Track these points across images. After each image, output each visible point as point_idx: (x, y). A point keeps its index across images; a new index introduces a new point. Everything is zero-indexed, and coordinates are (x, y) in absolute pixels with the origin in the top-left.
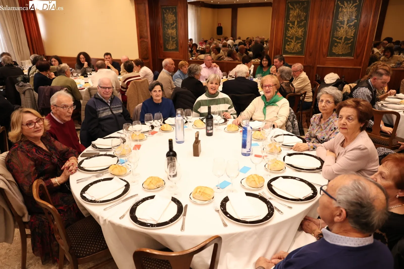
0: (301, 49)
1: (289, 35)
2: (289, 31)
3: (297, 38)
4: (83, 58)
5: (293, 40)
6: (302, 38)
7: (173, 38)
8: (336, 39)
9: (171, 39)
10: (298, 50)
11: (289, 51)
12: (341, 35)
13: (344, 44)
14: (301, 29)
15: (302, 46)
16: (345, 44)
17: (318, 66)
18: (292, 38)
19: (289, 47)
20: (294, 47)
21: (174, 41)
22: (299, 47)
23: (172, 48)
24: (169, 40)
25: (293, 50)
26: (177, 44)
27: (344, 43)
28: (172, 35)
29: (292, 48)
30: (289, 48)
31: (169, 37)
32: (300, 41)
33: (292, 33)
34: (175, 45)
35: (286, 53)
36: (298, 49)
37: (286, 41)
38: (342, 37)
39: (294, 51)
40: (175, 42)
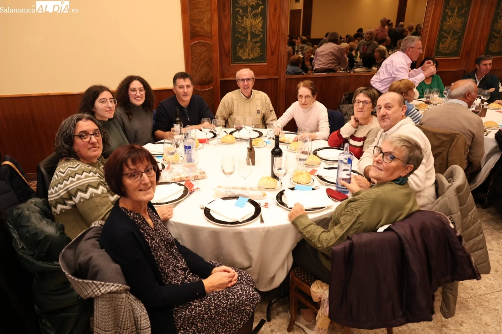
0: (457, 48)
1: (445, 28)
2: (446, 22)
3: (455, 33)
5: (449, 35)
6: (460, 32)
7: (254, 35)
8: (494, 33)
9: (249, 38)
10: (453, 50)
11: (443, 52)
14: (460, 19)
15: (459, 44)
18: (449, 33)
19: (443, 45)
20: (450, 45)
21: (256, 43)
22: (455, 45)
23: (251, 56)
24: (245, 41)
25: (448, 50)
26: (263, 48)
28: (253, 30)
29: (447, 46)
30: (444, 47)
31: (246, 36)
32: (457, 37)
33: (449, 25)
34: (258, 50)
36: (453, 48)
37: (441, 38)
39: (448, 52)
40: (259, 44)
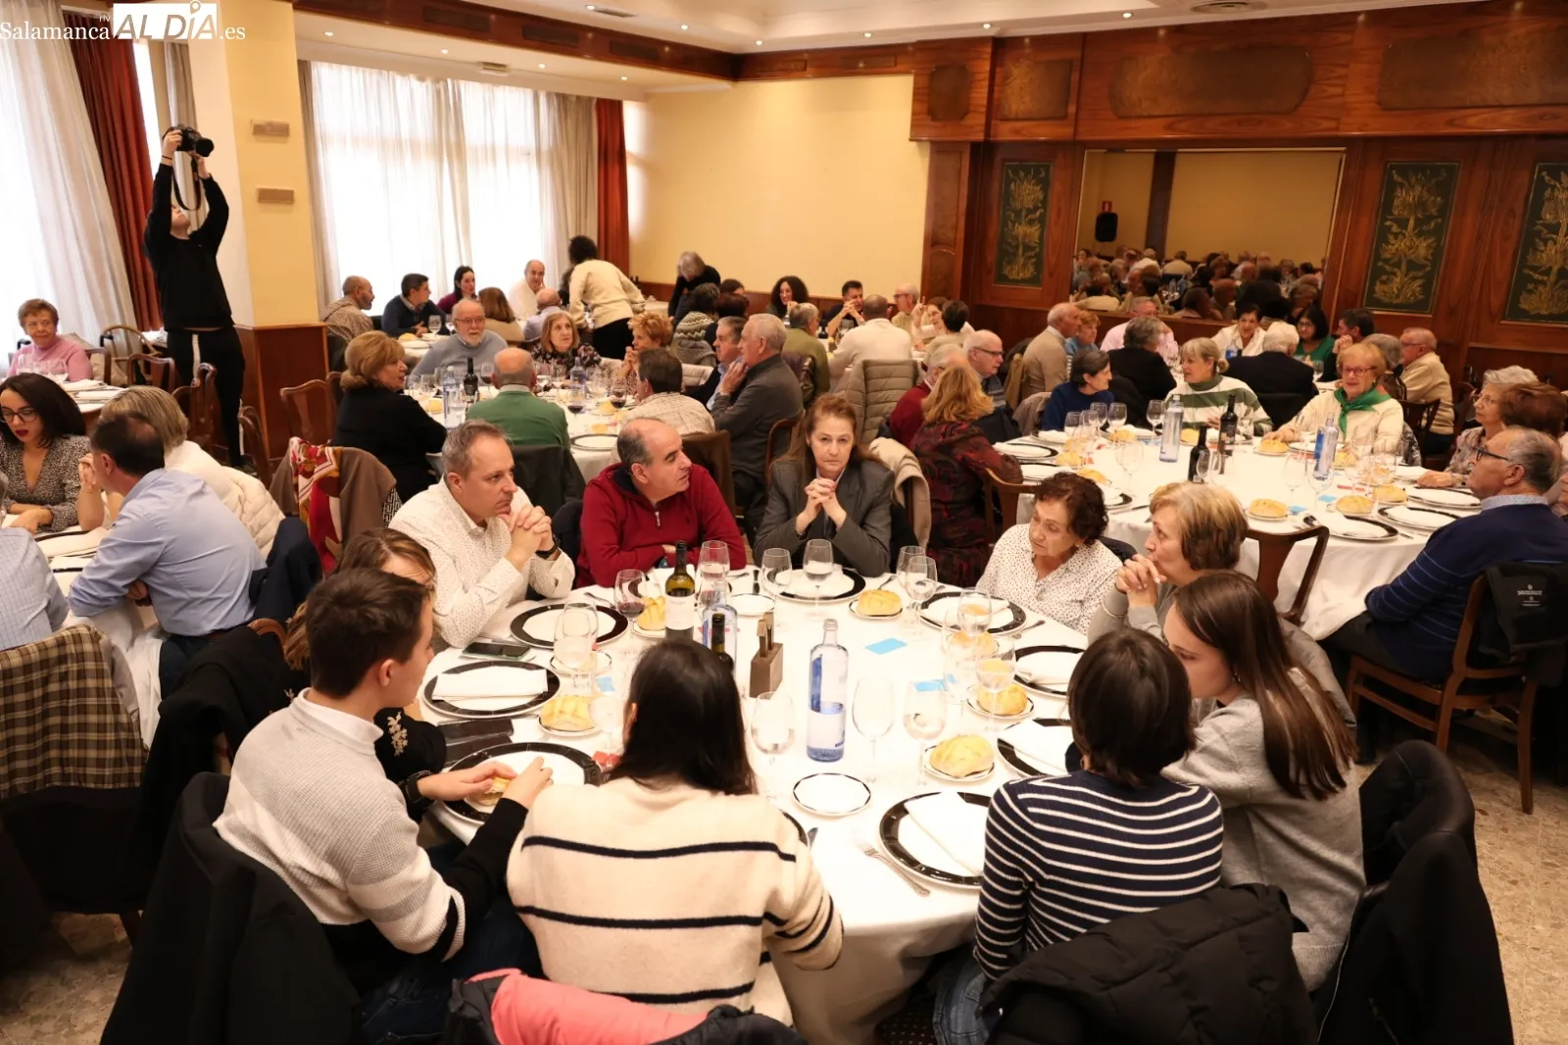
0: (1422, 297)
1: (1387, 255)
2: (1388, 243)
3: (1412, 266)
4: (787, 291)
5: (1399, 268)
6: (1427, 265)
7: (1027, 248)
8: (1531, 273)
9: (1021, 251)
10: (1412, 298)
11: (1386, 300)
14: (1425, 240)
15: (1426, 288)
17: (1473, 344)
18: (1398, 265)
19: (1385, 288)
20: (1403, 287)
21: (1030, 257)
22: (1418, 289)
23: (1021, 275)
24: (1015, 254)
25: (1398, 296)
26: (1038, 266)
28: (1027, 241)
29: (1395, 290)
30: (1386, 290)
31: (1017, 248)
32: (1421, 274)
33: (1397, 250)
34: (1032, 269)
35: (1379, 304)
36: (1413, 294)
37: (1378, 271)
39: (1399, 301)
40: (1033, 260)
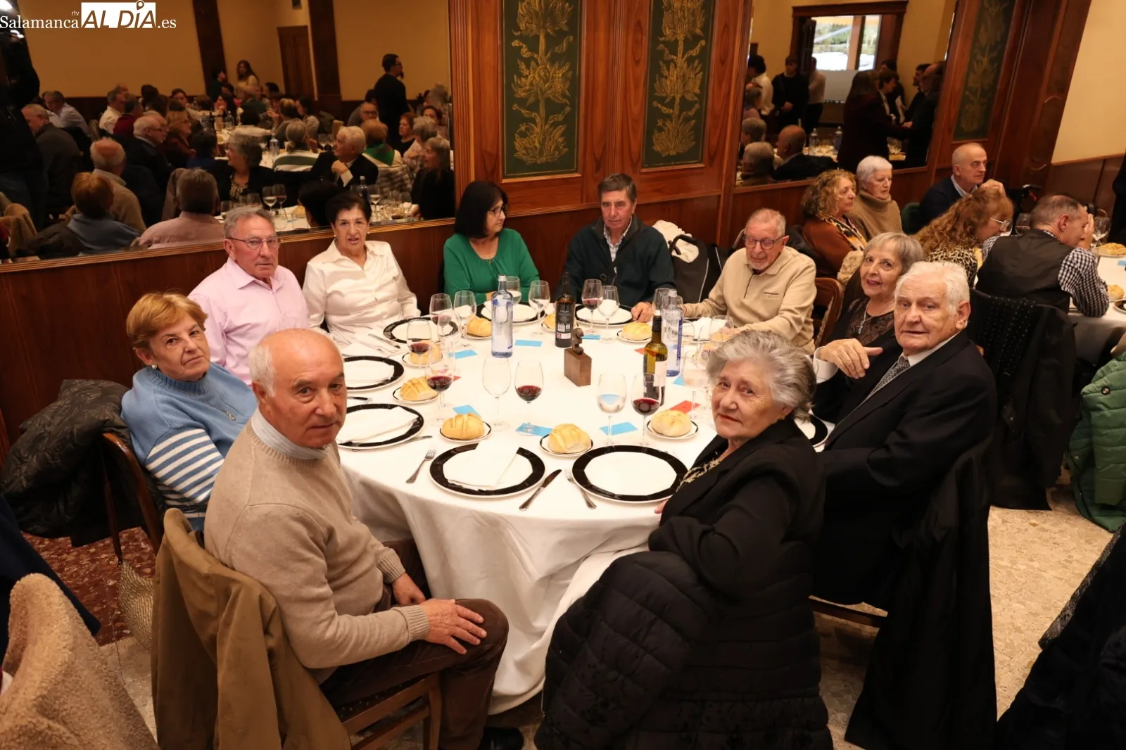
0: (566, 150)
1: (521, 94)
2: (520, 75)
3: (552, 107)
5: (538, 112)
6: (565, 105)
8: (659, 106)
10: (557, 153)
11: (529, 160)
12: (671, 89)
13: (681, 121)
14: (559, 68)
15: (569, 136)
16: (684, 120)
19: (525, 141)
20: (544, 140)
22: (560, 140)
25: (541, 153)
27: (679, 116)
29: (537, 145)
30: (528, 145)
32: (560, 118)
33: (531, 84)
35: (518, 166)
36: (557, 148)
37: (514, 122)
38: (674, 98)
39: (542, 159)
